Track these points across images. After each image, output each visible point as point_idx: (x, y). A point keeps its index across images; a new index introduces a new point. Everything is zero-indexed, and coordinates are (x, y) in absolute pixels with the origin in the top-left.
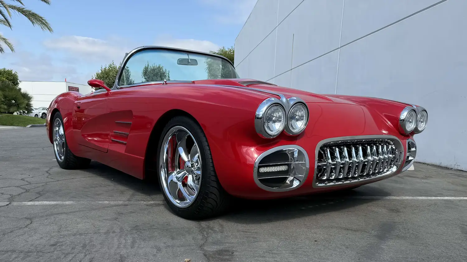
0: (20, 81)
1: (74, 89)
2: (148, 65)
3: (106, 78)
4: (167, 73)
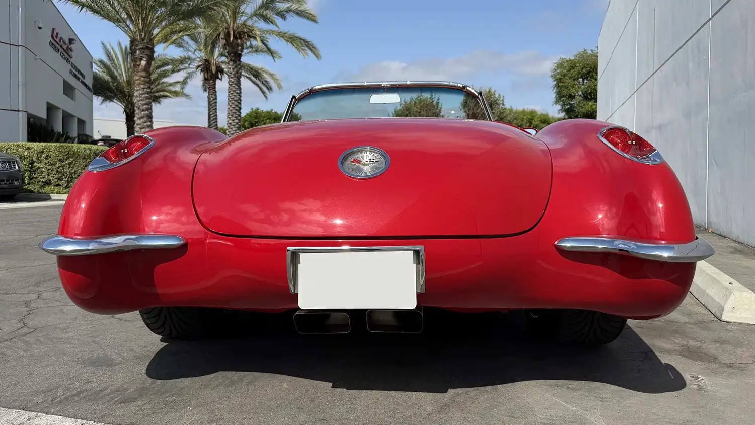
4: (501, 99)
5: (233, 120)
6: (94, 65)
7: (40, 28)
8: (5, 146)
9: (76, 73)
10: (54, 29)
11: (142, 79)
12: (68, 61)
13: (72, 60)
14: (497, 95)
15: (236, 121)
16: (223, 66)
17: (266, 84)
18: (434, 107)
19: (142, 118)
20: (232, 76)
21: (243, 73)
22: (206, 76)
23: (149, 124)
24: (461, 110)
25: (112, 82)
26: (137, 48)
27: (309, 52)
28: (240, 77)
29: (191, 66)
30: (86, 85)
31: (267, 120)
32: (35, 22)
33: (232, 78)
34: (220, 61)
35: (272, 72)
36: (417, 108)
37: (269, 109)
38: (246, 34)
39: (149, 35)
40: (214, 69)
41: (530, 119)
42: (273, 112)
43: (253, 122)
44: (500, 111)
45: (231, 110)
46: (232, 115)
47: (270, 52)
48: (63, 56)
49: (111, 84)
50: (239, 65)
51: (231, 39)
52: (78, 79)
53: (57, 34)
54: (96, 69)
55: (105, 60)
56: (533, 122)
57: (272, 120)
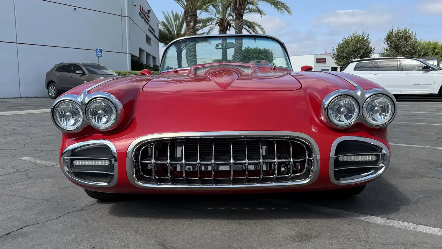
0: (274, 58)
1: (321, 60)
2: (392, 30)
3: (347, 47)
4: (414, 35)
5: (238, 56)
6: (159, 24)
7: (135, 6)
8: (124, 73)
9: (151, 30)
10: (141, 6)
11: (191, 33)
12: (148, 24)
13: (149, 23)
14: (411, 32)
15: (239, 56)
16: (231, 22)
17: (256, 32)
18: (365, 41)
19: (191, 56)
20: (237, 28)
21: (244, 26)
22: (221, 28)
23: (195, 59)
24: (384, 43)
25: (168, 34)
26: (188, 15)
27: (284, 10)
28: (242, 29)
29: (213, 23)
30: (156, 37)
31: (254, 54)
32: (133, 2)
33: (237, 29)
34: (229, 19)
35: (260, 24)
36: (353, 42)
37: (255, 47)
38: (246, 2)
39: (195, 7)
40: (226, 24)
41: (433, 48)
42: (258, 48)
43: (246, 56)
44: (413, 43)
45: (237, 50)
46: (237, 53)
47: (259, 11)
48: (145, 21)
49: (168, 36)
50: (241, 21)
51: (238, 6)
52: (152, 33)
53: (142, 8)
54: (161, 27)
55: (165, 21)
56: (436, 50)
57: (257, 54)
